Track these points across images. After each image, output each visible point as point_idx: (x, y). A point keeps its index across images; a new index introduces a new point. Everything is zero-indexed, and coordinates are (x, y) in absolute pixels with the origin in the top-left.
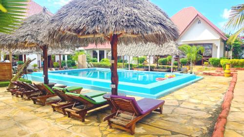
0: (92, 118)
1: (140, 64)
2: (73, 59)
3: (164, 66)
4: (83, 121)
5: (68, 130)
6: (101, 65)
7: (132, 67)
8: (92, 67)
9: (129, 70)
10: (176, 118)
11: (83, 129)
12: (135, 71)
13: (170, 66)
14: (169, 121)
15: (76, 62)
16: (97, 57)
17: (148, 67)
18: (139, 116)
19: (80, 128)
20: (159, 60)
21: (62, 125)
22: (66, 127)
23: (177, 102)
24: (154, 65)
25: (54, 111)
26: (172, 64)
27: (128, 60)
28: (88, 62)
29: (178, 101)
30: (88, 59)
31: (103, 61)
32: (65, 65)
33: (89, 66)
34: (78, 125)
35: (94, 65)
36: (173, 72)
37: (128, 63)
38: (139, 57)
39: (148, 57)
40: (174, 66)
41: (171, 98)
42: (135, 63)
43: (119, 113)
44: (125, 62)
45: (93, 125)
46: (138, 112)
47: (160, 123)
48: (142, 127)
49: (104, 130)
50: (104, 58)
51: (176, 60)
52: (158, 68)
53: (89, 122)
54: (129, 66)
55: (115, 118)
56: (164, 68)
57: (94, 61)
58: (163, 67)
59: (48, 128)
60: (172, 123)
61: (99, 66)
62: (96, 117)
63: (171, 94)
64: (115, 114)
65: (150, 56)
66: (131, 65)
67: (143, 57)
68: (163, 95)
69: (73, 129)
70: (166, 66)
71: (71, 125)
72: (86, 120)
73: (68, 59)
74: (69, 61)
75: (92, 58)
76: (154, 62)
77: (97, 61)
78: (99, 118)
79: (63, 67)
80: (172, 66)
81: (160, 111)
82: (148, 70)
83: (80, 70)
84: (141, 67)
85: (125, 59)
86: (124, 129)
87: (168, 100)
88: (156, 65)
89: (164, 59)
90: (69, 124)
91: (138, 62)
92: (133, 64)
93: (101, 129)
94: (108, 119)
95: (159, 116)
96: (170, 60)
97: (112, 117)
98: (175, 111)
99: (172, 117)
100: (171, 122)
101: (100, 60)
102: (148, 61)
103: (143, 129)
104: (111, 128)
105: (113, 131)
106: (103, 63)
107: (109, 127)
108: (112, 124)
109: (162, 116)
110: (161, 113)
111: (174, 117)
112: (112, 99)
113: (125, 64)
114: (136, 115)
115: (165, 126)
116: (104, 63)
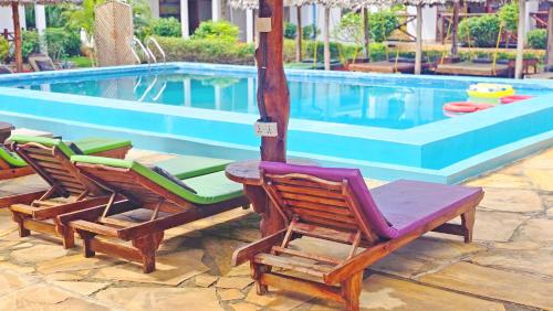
0: (184, 257)
1: (374, 45)
2: (73, 23)
3: (485, 50)
4: (150, 269)
5: (91, 301)
6: (198, 50)
7: (338, 58)
8: (159, 59)
9: (327, 72)
10: (529, 258)
11: (152, 298)
12: (354, 75)
13: (511, 52)
14: (499, 268)
15: (83, 36)
16: (178, 16)
17: (411, 56)
18: (376, 243)
19: (141, 293)
20: (460, 25)
21: (66, 285)
22: (84, 289)
23: (538, 199)
24: (439, 47)
25: (25, 233)
26: (521, 40)
27: (321, 25)
28: (142, 36)
29: (541, 193)
30: (137, 23)
31: (208, 30)
32: (36, 50)
33: (147, 52)
34: (131, 284)
35: (167, 49)
36: (522, 76)
37: (321, 38)
38: (373, 10)
39: (412, 10)
40: (532, 52)
41: (513, 183)
42: (352, 39)
43: (295, 235)
44: (306, 36)
45: (190, 284)
46: (372, 231)
47: (464, 277)
48: (390, 290)
49: (236, 301)
50: (209, 17)
51: (539, 26)
52: (455, 61)
53: (173, 274)
54: (327, 54)
55: (278, 254)
56: (482, 60)
57: (165, 32)
58: (481, 56)
59: (14, 293)
60: (512, 273)
61: (192, 55)
62: (200, 253)
63: (510, 170)
64: (278, 240)
65: (421, 6)
66: (335, 50)
67: (387, 10)
68: (479, 172)
69: (112, 298)
70: (495, 52)
71: (103, 285)
72: (158, 265)
73: (48, 25)
74: (53, 30)
75: (156, 20)
76: (441, 36)
77: (179, 34)
78: (213, 259)
79: (32, 60)
80: (518, 53)
81: (464, 230)
82: (411, 71)
83: (106, 74)
84: (378, 57)
85: (307, 21)
86: (317, 294)
87: (499, 190)
88: (449, 47)
89: (486, 17)
90: (94, 280)
91: (368, 37)
92: (346, 45)
93: (225, 295)
94: (250, 255)
95: (458, 251)
96: (513, 24)
97: (266, 247)
98: (527, 230)
99: (511, 254)
100: (509, 270)
101: (193, 27)
102: (411, 28)
103: (392, 295)
104: (264, 291)
105: (271, 304)
106: (205, 41)
107: (256, 288)
108: (269, 278)
109: (469, 249)
110: (467, 240)
111: (523, 254)
112: (266, 179)
113: (306, 43)
114: (364, 242)
115: (480, 286)
116: (211, 40)
